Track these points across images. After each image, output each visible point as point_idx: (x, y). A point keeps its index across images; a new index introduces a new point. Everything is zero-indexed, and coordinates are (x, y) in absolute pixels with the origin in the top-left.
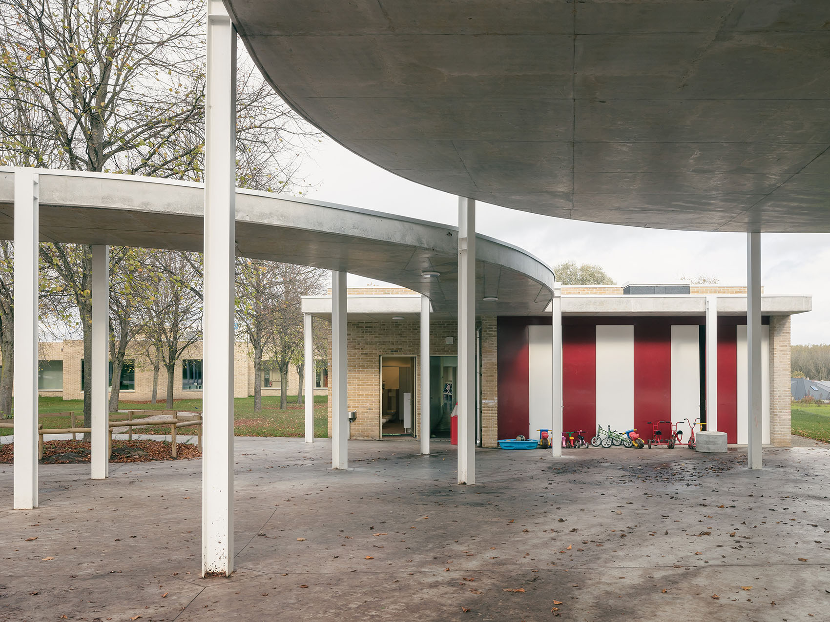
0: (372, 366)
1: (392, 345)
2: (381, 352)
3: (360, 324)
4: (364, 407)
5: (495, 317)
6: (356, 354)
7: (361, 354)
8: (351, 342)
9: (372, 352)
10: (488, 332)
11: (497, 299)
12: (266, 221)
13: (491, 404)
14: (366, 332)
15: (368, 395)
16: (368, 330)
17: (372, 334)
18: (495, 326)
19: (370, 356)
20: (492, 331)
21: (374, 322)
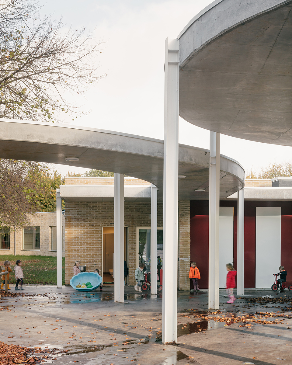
0: (97, 234)
1: (111, 219)
2: (103, 224)
3: (88, 204)
4: (91, 263)
5: (189, 201)
6: (86, 225)
7: (89, 225)
8: (82, 217)
9: (97, 223)
10: (184, 211)
11: (204, 190)
12: (114, 149)
13: (186, 261)
14: (92, 210)
15: (94, 254)
16: (94, 208)
17: (97, 211)
18: (189, 207)
19: (95, 227)
20: (187, 210)
21: (98, 203)
